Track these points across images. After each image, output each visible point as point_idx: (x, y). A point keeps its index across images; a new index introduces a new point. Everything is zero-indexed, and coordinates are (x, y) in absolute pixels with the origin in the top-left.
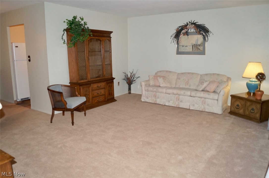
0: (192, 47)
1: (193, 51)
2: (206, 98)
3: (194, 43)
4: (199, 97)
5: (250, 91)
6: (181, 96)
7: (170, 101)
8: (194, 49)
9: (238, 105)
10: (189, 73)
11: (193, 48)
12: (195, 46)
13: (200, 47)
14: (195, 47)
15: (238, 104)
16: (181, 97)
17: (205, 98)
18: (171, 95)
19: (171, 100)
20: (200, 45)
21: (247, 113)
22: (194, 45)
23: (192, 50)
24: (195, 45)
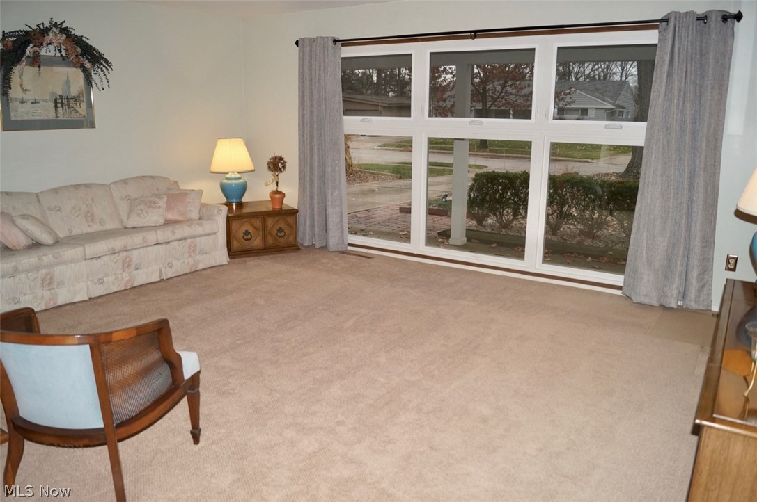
0: (54, 105)
1: (57, 117)
2: (195, 237)
3: (60, 93)
4: (180, 240)
5: (231, 201)
6: (134, 252)
7: (105, 279)
8: (60, 110)
9: (247, 233)
10: (76, 187)
11: (56, 107)
12: (62, 101)
13: (78, 104)
14: (62, 103)
15: (247, 231)
16: (135, 254)
17: (191, 238)
18: (104, 258)
19: (107, 275)
20: (76, 100)
21: (270, 241)
22: (58, 97)
23: (54, 114)
24: (62, 99)
